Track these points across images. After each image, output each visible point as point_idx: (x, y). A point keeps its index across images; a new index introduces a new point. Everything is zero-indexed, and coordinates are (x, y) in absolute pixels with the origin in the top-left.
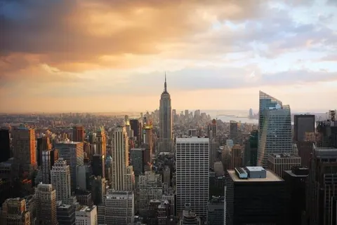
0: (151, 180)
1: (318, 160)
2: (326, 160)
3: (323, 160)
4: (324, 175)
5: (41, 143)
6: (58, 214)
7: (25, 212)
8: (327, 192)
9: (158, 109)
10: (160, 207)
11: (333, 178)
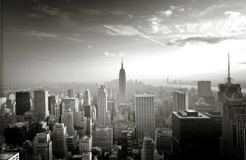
0: (120, 119)
1: (230, 106)
2: (236, 106)
3: (234, 106)
4: (236, 115)
5: (51, 99)
6: (67, 142)
7: (49, 142)
8: (238, 125)
9: (118, 78)
10: (128, 135)
11: (241, 117)
